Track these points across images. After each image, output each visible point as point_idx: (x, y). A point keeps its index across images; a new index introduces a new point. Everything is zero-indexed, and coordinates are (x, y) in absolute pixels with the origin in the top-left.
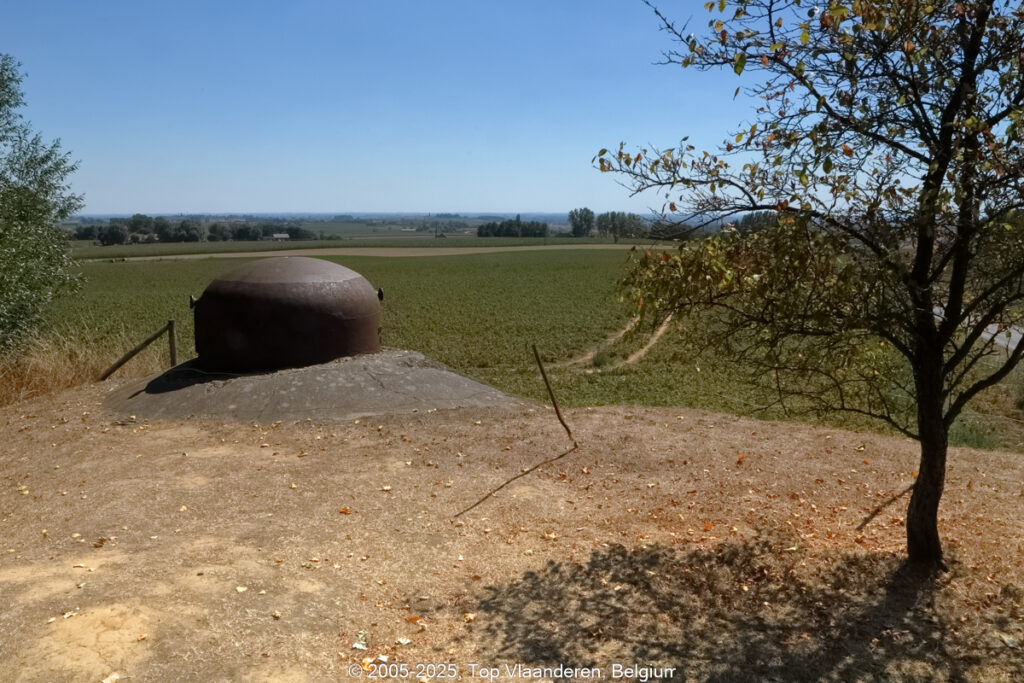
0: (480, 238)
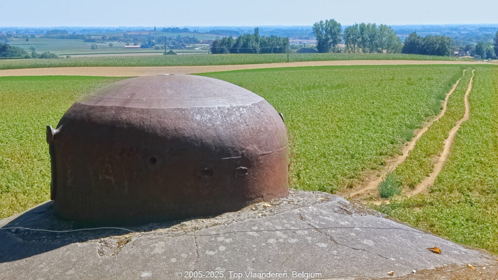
0: (215, 55)
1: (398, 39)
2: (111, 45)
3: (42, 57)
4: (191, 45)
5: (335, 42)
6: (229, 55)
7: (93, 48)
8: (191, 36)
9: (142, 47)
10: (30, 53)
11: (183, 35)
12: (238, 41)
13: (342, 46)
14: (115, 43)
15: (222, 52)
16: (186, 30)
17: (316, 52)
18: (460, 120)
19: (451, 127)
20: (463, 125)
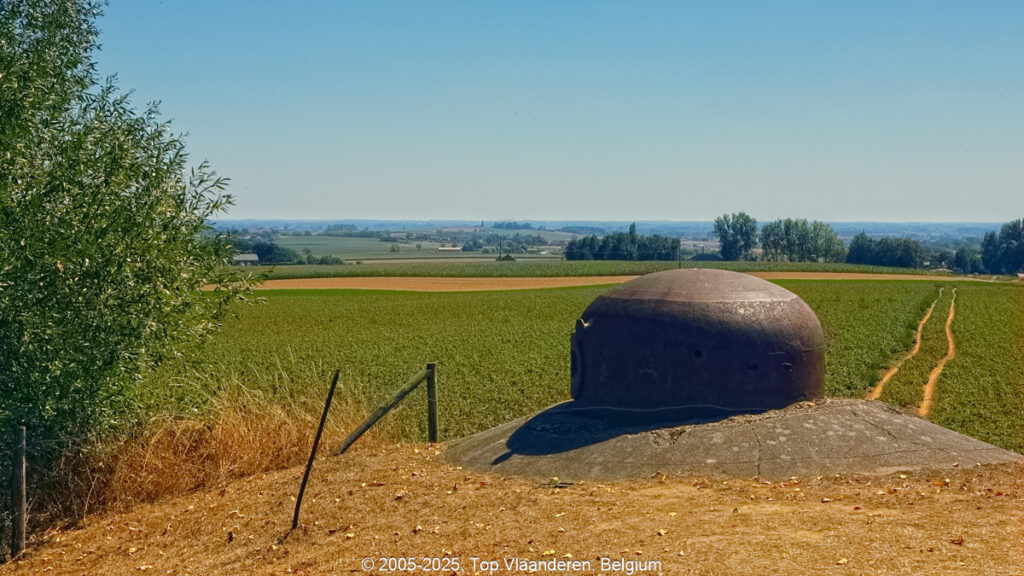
1: (841, 243)
2: (419, 247)
3: (323, 262)
4: (535, 249)
5: (749, 245)
6: (593, 262)
7: (393, 250)
8: (535, 234)
9: (464, 249)
10: (305, 257)
11: (524, 233)
12: (605, 242)
13: (758, 251)
14: (425, 244)
15: (582, 257)
16: (527, 226)
17: (720, 259)
18: (942, 358)
19: (932, 368)
20: (948, 365)
